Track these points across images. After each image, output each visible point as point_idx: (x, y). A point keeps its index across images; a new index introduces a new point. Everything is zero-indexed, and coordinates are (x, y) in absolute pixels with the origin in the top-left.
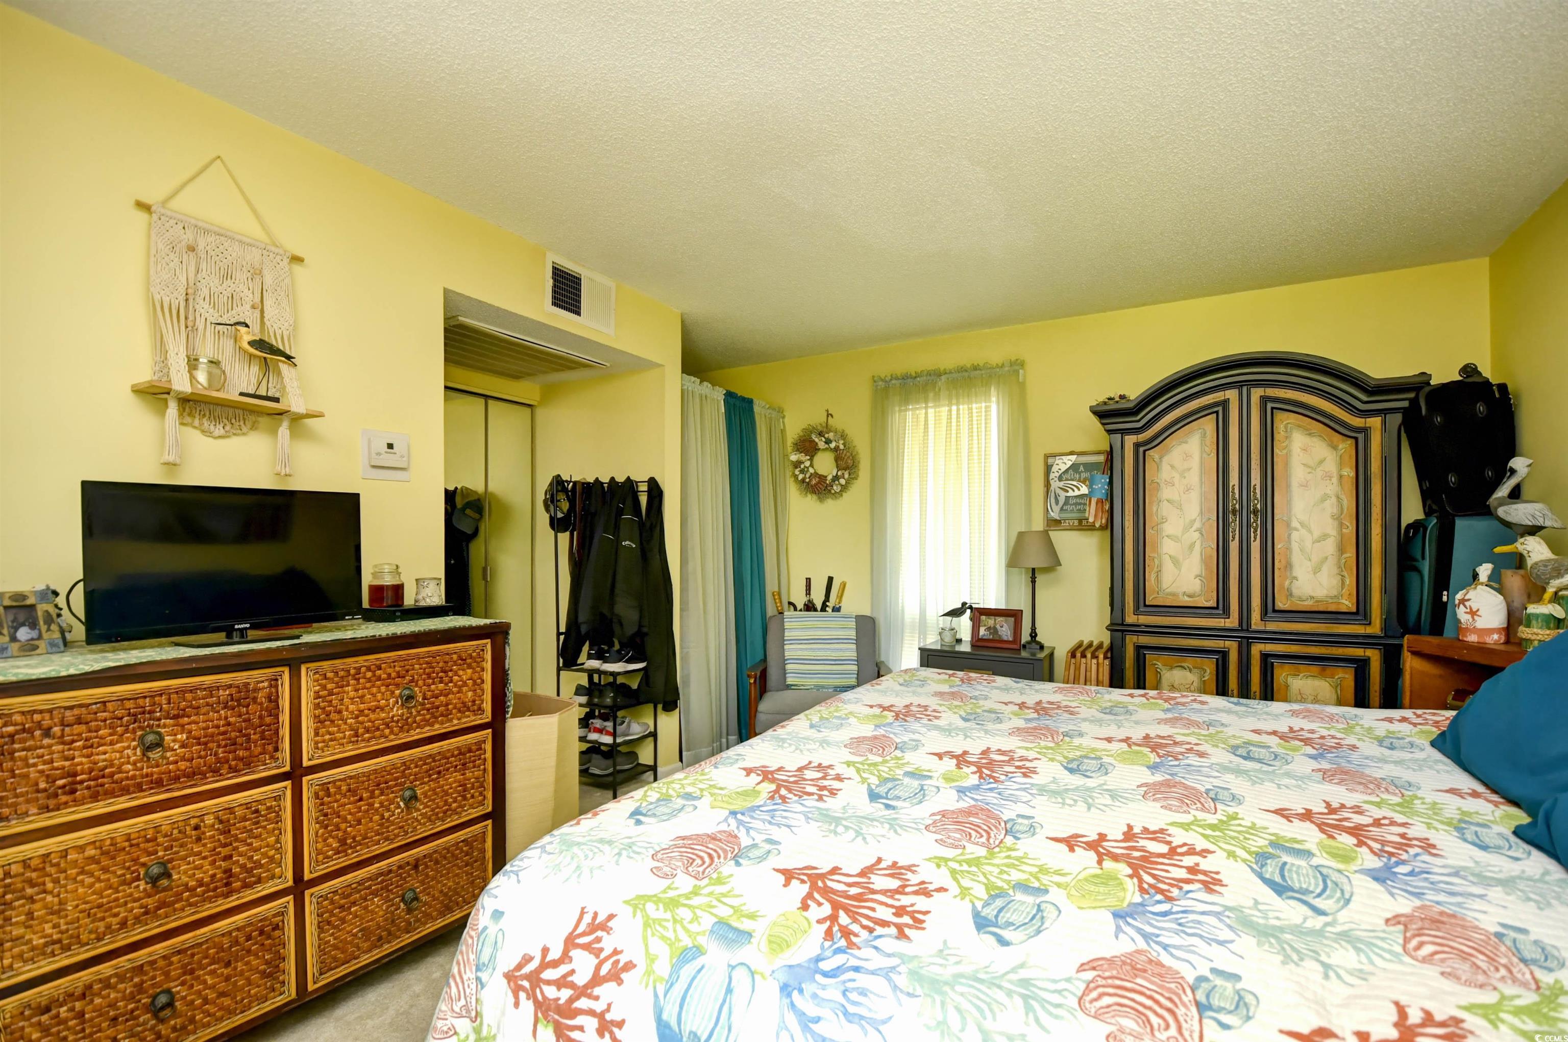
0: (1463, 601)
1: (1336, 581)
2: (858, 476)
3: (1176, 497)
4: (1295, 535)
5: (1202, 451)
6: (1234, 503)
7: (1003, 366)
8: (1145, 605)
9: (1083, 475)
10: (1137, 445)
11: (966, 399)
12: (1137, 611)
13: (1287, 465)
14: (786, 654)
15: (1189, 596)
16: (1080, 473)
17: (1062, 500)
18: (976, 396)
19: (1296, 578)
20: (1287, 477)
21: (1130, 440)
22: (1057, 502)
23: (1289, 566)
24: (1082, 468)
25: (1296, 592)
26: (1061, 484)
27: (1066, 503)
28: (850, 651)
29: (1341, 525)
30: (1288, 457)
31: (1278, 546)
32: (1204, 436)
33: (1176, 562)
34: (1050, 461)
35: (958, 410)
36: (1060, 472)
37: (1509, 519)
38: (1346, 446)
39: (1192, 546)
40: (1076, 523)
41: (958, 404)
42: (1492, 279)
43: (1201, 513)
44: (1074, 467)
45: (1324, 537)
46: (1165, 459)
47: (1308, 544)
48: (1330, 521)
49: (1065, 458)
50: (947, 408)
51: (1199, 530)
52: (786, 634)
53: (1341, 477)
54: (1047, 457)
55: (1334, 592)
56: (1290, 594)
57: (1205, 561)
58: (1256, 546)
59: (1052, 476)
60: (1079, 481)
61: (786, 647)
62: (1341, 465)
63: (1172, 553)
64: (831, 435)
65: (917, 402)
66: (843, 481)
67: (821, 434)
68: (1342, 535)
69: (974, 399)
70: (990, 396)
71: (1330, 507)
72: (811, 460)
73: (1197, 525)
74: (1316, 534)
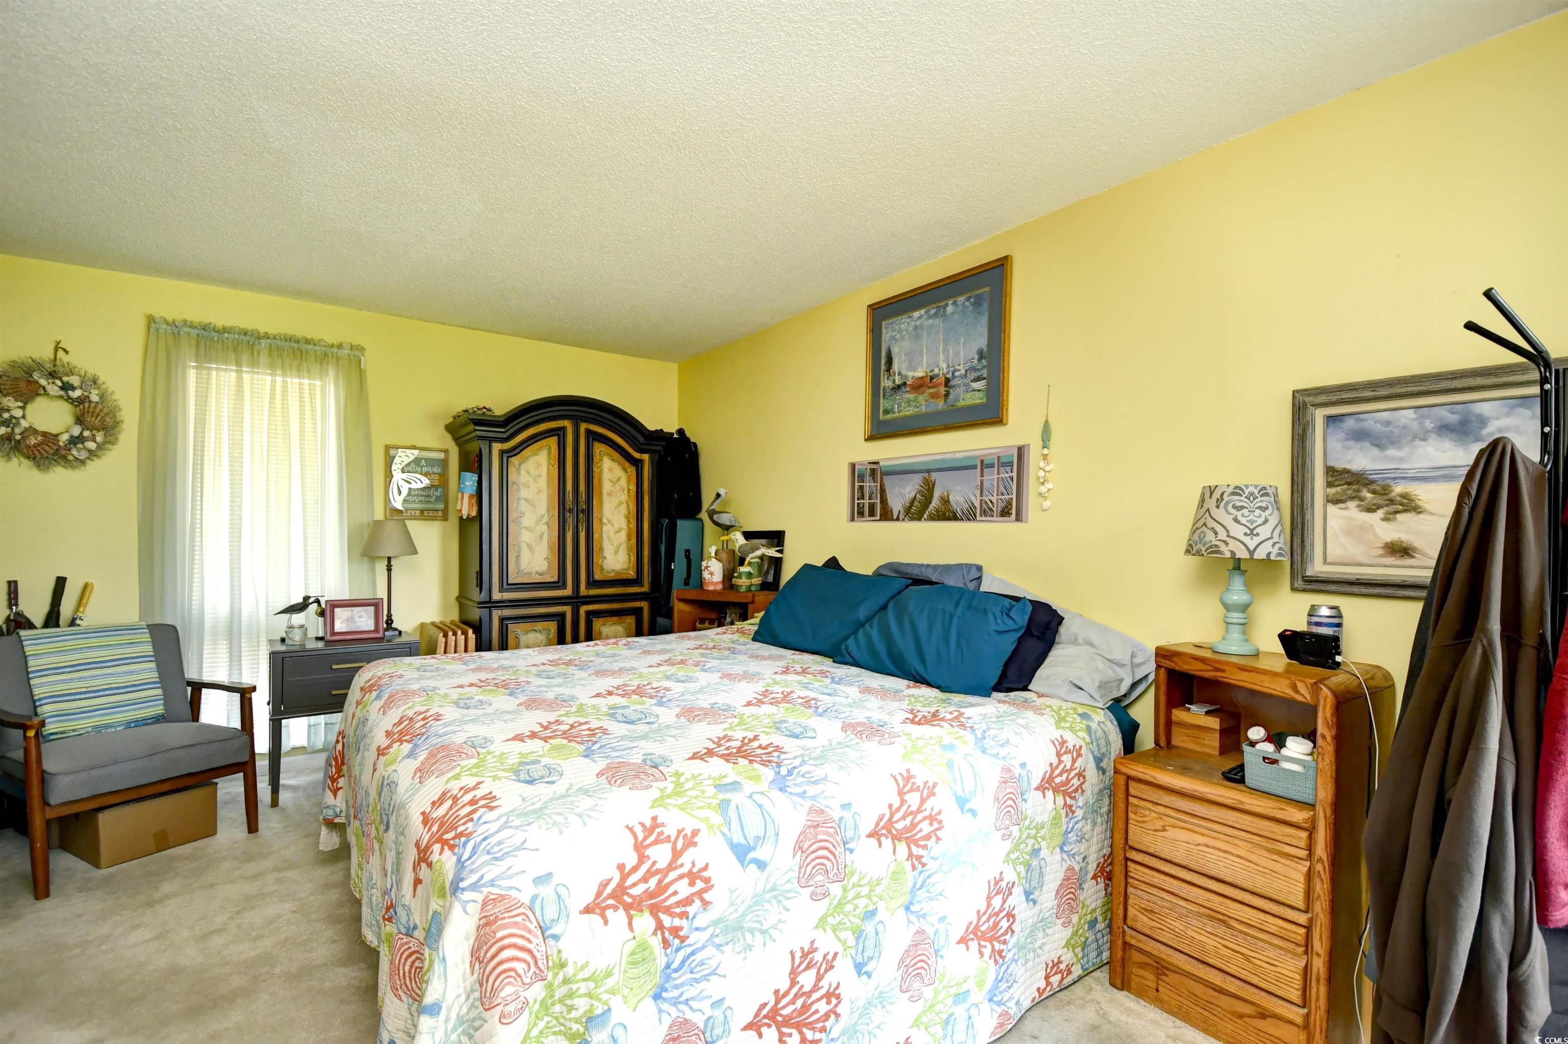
0: (707, 567)
1: (626, 558)
2: (117, 439)
3: (530, 497)
4: (605, 528)
5: (549, 463)
6: (569, 503)
7: (340, 346)
8: (508, 584)
9: (425, 470)
10: (502, 452)
11: (295, 373)
12: (501, 590)
13: (600, 480)
14: (36, 691)
15: (540, 574)
16: (422, 467)
17: (405, 492)
18: (308, 370)
19: (605, 558)
20: (601, 487)
21: (497, 447)
22: (400, 493)
23: (601, 549)
24: (423, 463)
25: (605, 567)
26: (405, 476)
27: (409, 494)
28: (148, 671)
29: (629, 522)
30: (601, 473)
31: (596, 536)
32: (550, 452)
33: (529, 546)
34: (392, 452)
35: (284, 382)
36: (403, 464)
37: (720, 521)
38: (632, 470)
39: (541, 536)
40: (418, 513)
41: (284, 375)
42: (680, 379)
43: (548, 510)
44: (417, 461)
45: (620, 530)
46: (523, 466)
47: (612, 534)
48: (623, 519)
49: (409, 452)
50: (269, 378)
51: (547, 523)
52: (31, 663)
53: (629, 490)
54: (388, 448)
55: (625, 566)
56: (602, 569)
57: (550, 548)
58: (582, 535)
59: (394, 467)
60: (421, 474)
61: (32, 682)
62: (629, 484)
63: (528, 541)
64: (75, 380)
65: (226, 361)
66: (91, 445)
67: (53, 375)
68: (629, 528)
69: (305, 374)
70: (327, 375)
71: (623, 510)
72: (23, 408)
73: (545, 519)
74: (616, 527)
